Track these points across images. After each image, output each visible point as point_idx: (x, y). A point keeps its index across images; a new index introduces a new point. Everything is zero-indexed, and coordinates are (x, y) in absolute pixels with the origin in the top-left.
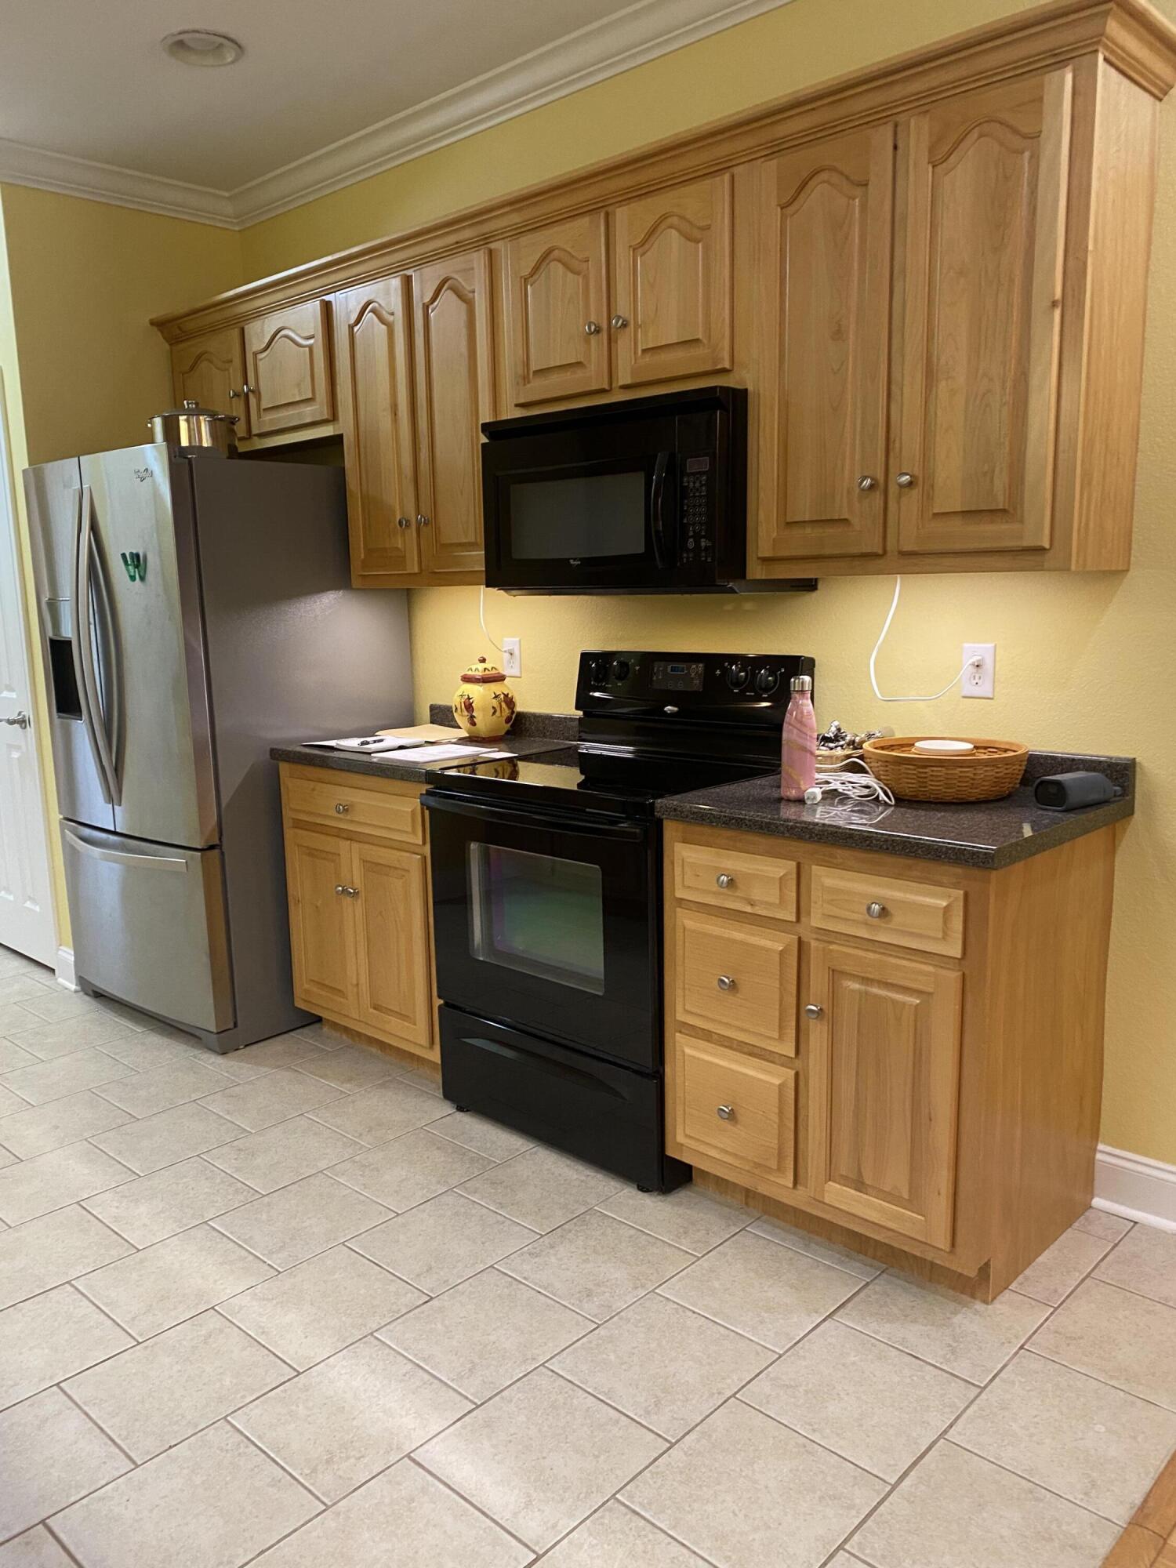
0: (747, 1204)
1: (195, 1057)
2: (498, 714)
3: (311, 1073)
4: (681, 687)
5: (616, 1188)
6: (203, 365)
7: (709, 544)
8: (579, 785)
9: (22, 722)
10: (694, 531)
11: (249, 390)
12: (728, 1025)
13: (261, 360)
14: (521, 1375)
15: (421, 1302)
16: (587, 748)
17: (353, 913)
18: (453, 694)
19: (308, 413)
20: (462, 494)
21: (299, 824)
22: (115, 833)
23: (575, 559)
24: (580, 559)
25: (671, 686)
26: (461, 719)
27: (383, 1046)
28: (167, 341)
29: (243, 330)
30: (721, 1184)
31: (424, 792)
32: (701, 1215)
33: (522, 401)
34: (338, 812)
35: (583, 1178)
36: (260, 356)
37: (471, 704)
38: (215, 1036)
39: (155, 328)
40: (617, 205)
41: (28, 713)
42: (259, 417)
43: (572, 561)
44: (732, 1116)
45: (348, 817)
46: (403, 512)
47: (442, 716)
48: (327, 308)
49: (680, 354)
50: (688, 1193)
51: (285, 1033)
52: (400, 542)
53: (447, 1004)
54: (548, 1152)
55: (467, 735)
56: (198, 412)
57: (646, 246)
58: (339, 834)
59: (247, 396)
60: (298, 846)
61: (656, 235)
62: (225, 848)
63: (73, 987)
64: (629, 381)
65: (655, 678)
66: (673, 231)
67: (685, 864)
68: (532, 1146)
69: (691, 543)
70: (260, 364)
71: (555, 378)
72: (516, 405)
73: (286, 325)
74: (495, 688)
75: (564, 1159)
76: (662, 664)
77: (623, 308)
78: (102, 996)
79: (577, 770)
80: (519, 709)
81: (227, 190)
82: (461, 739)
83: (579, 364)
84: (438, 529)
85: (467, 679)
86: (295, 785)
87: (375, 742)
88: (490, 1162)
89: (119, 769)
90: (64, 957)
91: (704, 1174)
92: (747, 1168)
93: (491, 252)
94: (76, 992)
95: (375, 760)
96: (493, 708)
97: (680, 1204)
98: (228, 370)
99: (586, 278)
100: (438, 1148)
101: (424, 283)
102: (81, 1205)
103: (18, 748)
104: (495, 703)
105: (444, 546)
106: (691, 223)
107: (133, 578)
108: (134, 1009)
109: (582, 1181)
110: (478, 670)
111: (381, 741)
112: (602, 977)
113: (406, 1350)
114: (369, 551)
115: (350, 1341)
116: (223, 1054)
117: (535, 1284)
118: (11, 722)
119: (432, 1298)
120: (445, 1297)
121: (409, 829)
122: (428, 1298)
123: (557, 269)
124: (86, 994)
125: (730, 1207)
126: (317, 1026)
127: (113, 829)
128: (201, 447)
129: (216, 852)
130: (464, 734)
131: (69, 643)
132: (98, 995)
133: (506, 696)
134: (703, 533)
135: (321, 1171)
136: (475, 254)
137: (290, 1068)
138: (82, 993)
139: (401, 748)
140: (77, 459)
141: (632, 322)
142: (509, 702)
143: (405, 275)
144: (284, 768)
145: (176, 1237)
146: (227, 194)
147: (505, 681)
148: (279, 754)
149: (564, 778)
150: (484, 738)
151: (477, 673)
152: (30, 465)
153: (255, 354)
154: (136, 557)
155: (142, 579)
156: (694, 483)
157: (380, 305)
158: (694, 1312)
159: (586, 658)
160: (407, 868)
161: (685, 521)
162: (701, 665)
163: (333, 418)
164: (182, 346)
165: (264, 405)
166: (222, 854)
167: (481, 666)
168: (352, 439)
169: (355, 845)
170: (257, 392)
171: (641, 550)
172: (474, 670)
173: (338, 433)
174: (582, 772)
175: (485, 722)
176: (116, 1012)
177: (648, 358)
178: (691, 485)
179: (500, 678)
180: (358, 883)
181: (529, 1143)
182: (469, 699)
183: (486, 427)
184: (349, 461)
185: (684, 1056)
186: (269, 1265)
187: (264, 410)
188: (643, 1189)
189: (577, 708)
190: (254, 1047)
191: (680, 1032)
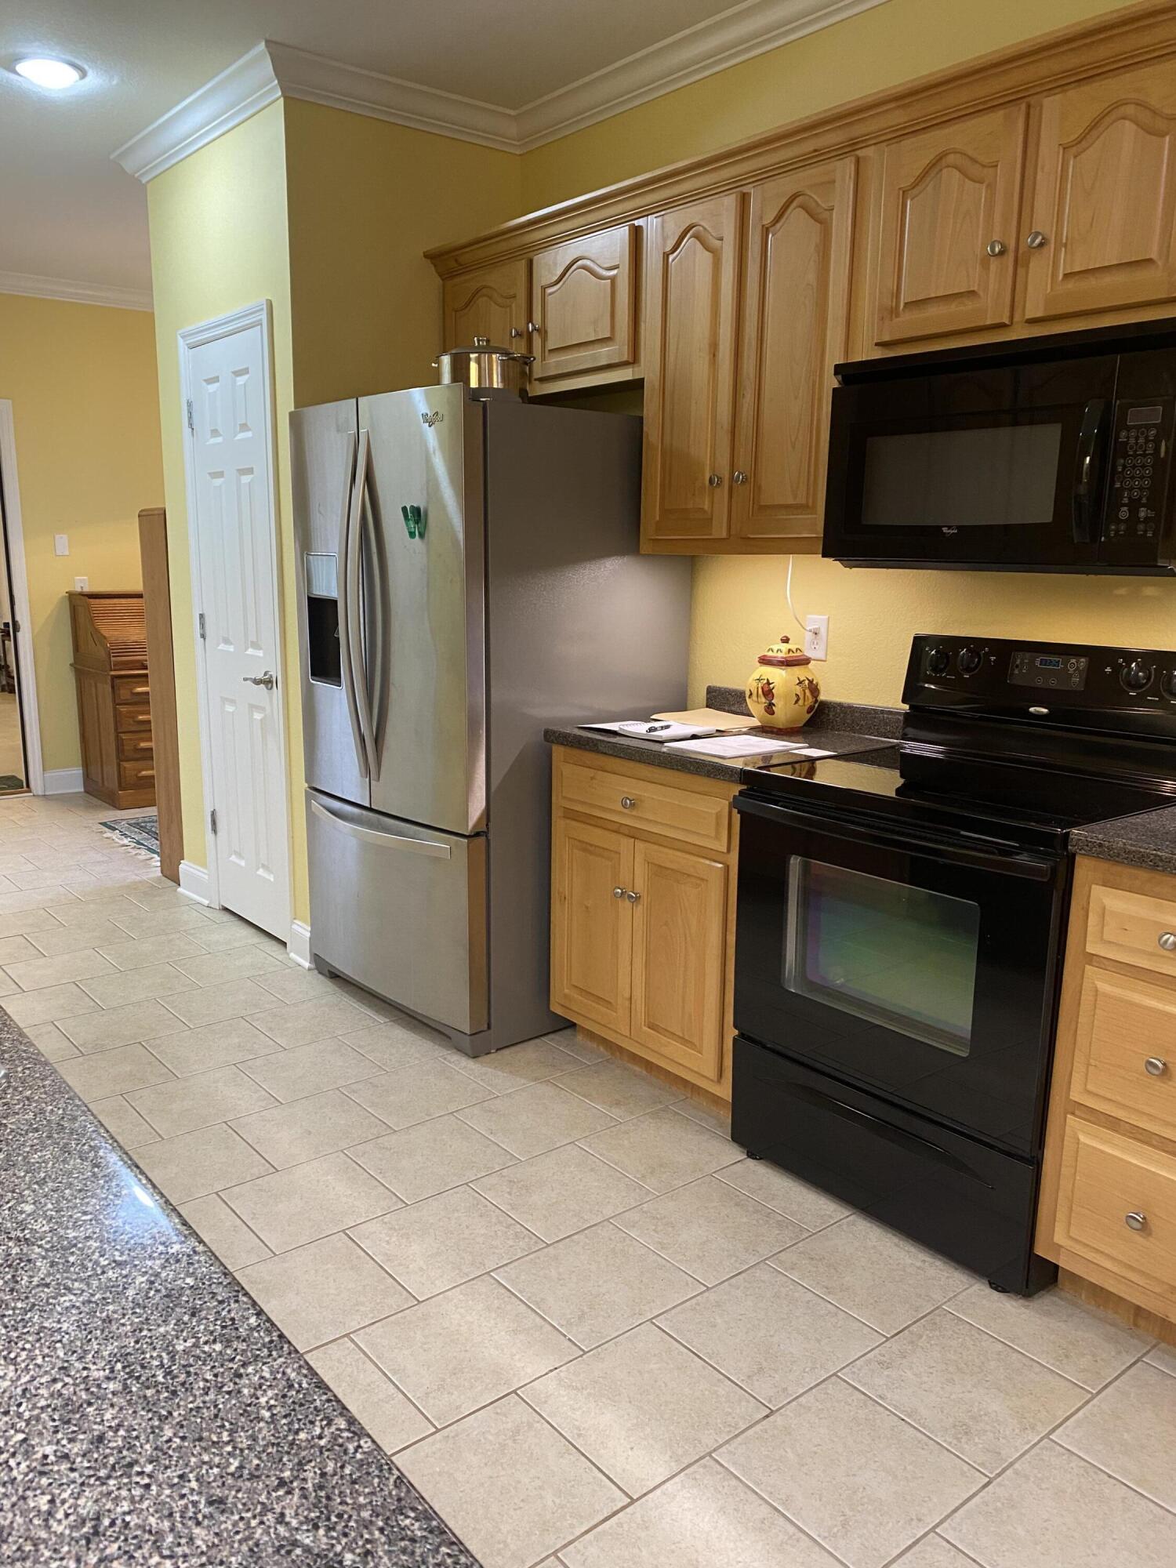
0: (1136, 1325)
1: (445, 1059)
2: (801, 702)
3: (573, 1090)
4: (1053, 683)
5: (962, 1282)
6: (482, 301)
7: (1151, 514)
8: (898, 791)
9: (268, 682)
10: (1130, 498)
11: (535, 329)
12: (1151, 1117)
13: (550, 294)
14: (910, 1542)
15: (760, 1416)
16: (911, 748)
17: (631, 921)
18: (748, 677)
19: (605, 354)
20: (794, 447)
21: (571, 815)
22: (370, 809)
23: (949, 527)
24: (958, 527)
25: (1039, 682)
26: (756, 706)
27: (649, 1066)
28: (440, 276)
29: (530, 263)
30: (1100, 1296)
31: (737, 794)
32: (1080, 1333)
33: (887, 338)
34: (624, 806)
35: (919, 1264)
36: (549, 290)
37: (771, 691)
38: (468, 1038)
39: (429, 261)
40: (1045, 94)
41: (276, 672)
42: (543, 359)
43: (945, 530)
44: (1144, 1227)
45: (634, 813)
46: (713, 468)
47: (723, 700)
48: (637, 234)
49: (1120, 278)
50: (1055, 1299)
51: (536, 1037)
52: (706, 503)
53: (742, 1035)
54: (869, 1225)
55: (760, 724)
56: (489, 350)
57: (1084, 144)
58: (618, 830)
59: (530, 335)
60: (569, 838)
61: (1100, 129)
62: (491, 837)
63: (307, 965)
64: (1040, 314)
65: (1016, 672)
66: (1127, 123)
67: (1107, 913)
68: (847, 1213)
69: (1124, 513)
70: (549, 299)
71: (933, 311)
72: (877, 344)
73: (586, 254)
74: (798, 672)
75: (890, 1235)
76: (1028, 655)
77: (1042, 219)
78: (338, 976)
79: (897, 773)
80: (822, 697)
81: (515, 109)
82: (752, 729)
83: (972, 293)
84: (758, 488)
85: (765, 661)
86: (568, 770)
87: (662, 728)
88: (802, 1229)
89: (380, 739)
90: (301, 931)
91: (1075, 1279)
92: (1157, 1290)
93: (858, 160)
94: (309, 969)
95: (664, 750)
96: (797, 695)
97: (1048, 1314)
98: (510, 306)
99: (991, 187)
100: (737, 1205)
101: (764, 202)
102: (347, 1234)
103: (261, 709)
104: (798, 690)
105: (763, 508)
106: (1154, 112)
107: (412, 535)
108: (374, 996)
109: (919, 1268)
110: (780, 651)
111: (667, 727)
112: (969, 1037)
113: (758, 1485)
114: (665, 512)
115: (686, 1462)
116: (474, 1057)
117: (896, 1407)
118: (257, 682)
119: (772, 1412)
120: (788, 1411)
121: (713, 834)
122: (768, 1411)
123: (951, 178)
124: (320, 973)
125: (1113, 1325)
126: (568, 1032)
127: (368, 805)
128: (491, 388)
129: (483, 839)
130: (755, 722)
131: (334, 602)
132: (334, 976)
133: (811, 682)
134: (1144, 500)
135: (608, 1220)
136: (838, 164)
137: (549, 1081)
138: (316, 972)
139: (694, 737)
140: (354, 400)
141: (1053, 241)
142: (814, 689)
143: (741, 192)
144: (558, 752)
145: (458, 1289)
146: (512, 113)
147: (810, 666)
148: (553, 737)
149: (883, 782)
150: (780, 729)
151: (780, 655)
152: (296, 407)
153: (544, 288)
154: (417, 511)
155: (422, 536)
156: (1137, 438)
157: (705, 229)
158: (1110, 1476)
159: (919, 642)
160: (705, 877)
161: (1118, 485)
162: (1083, 660)
163: (634, 360)
164: (457, 280)
165: (551, 345)
166: (488, 841)
167: (784, 647)
168: (657, 384)
169: (640, 845)
170: (543, 332)
171: (1048, 518)
172: (775, 651)
173: (637, 377)
174: (902, 776)
175: (785, 711)
176: (354, 998)
177: (1071, 285)
178: (1132, 441)
179: (804, 662)
180: (640, 885)
181: (844, 1210)
182: (769, 683)
183: (838, 369)
184: (651, 408)
185: (1078, 1143)
186: (569, 1339)
187: (550, 351)
188: (999, 1286)
189: (904, 701)
190: (506, 1052)
191: (1073, 1114)
